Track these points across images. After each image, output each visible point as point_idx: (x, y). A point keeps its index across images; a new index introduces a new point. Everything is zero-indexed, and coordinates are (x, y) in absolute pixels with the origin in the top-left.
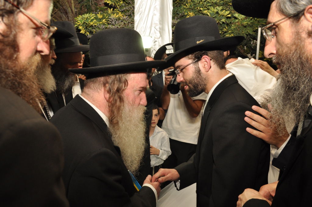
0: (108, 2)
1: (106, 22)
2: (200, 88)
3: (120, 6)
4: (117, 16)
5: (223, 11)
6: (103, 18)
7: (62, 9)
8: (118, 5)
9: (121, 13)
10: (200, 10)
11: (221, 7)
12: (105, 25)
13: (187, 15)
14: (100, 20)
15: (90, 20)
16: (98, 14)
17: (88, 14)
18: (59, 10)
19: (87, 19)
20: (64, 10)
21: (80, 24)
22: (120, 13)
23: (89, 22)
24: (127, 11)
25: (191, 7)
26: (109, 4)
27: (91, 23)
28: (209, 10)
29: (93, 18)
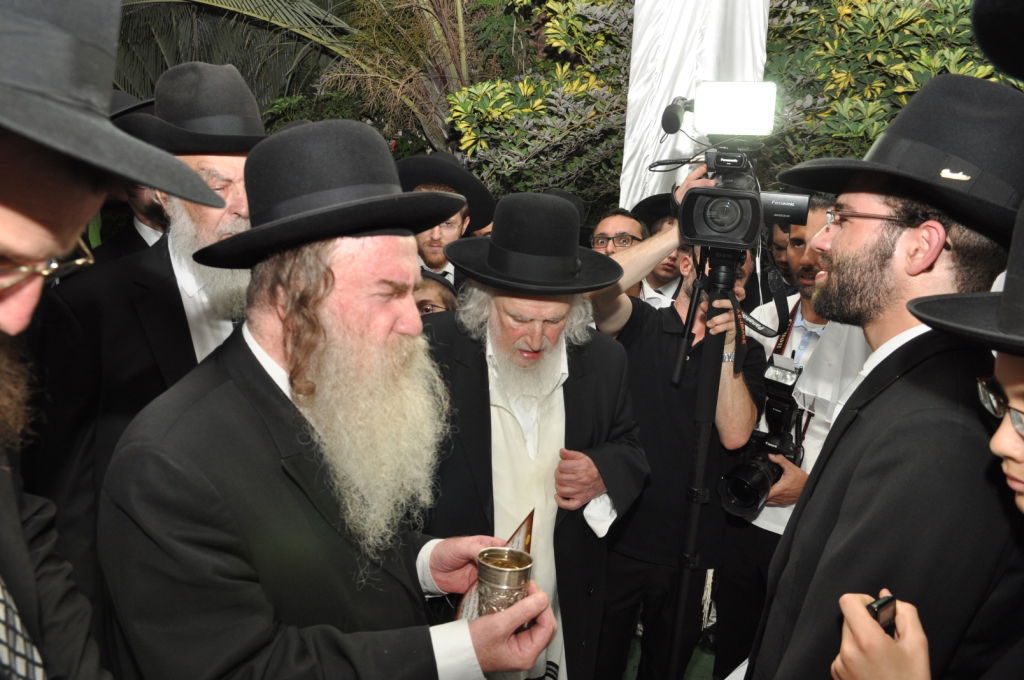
0: (555, 44)
1: (543, 107)
2: (854, 305)
3: (595, 56)
4: (584, 87)
5: (965, 65)
6: (534, 96)
7: (432, 68)
8: (590, 53)
9: (597, 79)
10: (877, 63)
11: (960, 50)
12: (540, 117)
13: (824, 82)
14: (526, 101)
15: (492, 103)
16: (522, 81)
17: (487, 85)
18: (422, 71)
19: (482, 99)
20: (438, 71)
21: (460, 116)
22: (593, 78)
23: (489, 109)
24: (616, 71)
25: (842, 53)
26: (558, 48)
27: (496, 114)
28: (915, 62)
29: (501, 95)
